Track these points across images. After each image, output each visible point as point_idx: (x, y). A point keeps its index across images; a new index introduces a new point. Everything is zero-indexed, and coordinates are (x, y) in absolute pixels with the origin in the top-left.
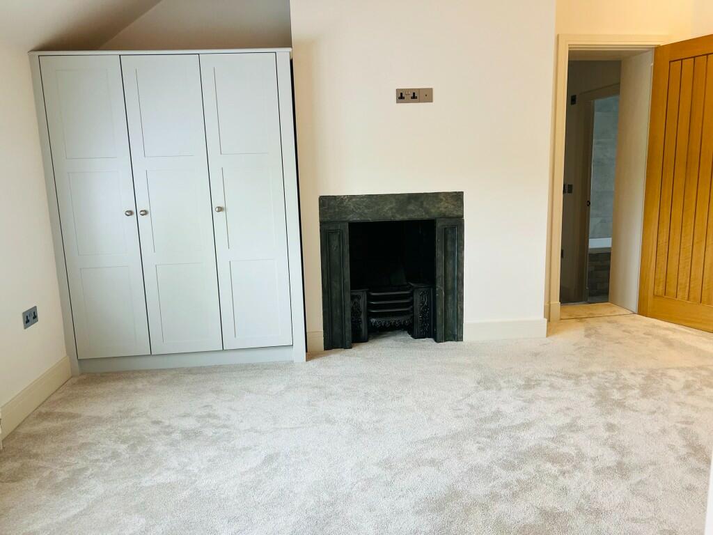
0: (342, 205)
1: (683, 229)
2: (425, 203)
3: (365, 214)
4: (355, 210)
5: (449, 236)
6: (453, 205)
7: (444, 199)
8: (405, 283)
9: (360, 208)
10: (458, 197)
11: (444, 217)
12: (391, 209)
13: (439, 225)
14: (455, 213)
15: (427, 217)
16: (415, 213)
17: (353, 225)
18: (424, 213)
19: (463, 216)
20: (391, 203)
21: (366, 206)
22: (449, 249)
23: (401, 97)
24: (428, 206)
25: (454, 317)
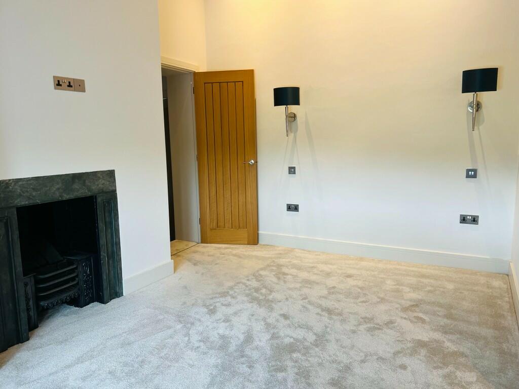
0: (8, 190)
1: (225, 186)
2: (87, 181)
3: (34, 197)
4: (22, 193)
5: (107, 208)
6: (109, 181)
7: (101, 177)
8: (62, 258)
9: (27, 191)
10: (111, 174)
11: (103, 192)
12: (58, 189)
13: (99, 200)
14: (111, 189)
15: (90, 194)
16: (79, 192)
17: (21, 210)
18: (86, 191)
19: (115, 190)
20: (58, 183)
21: (33, 189)
22: (107, 219)
23: (58, 84)
24: (89, 184)
25: (114, 277)
